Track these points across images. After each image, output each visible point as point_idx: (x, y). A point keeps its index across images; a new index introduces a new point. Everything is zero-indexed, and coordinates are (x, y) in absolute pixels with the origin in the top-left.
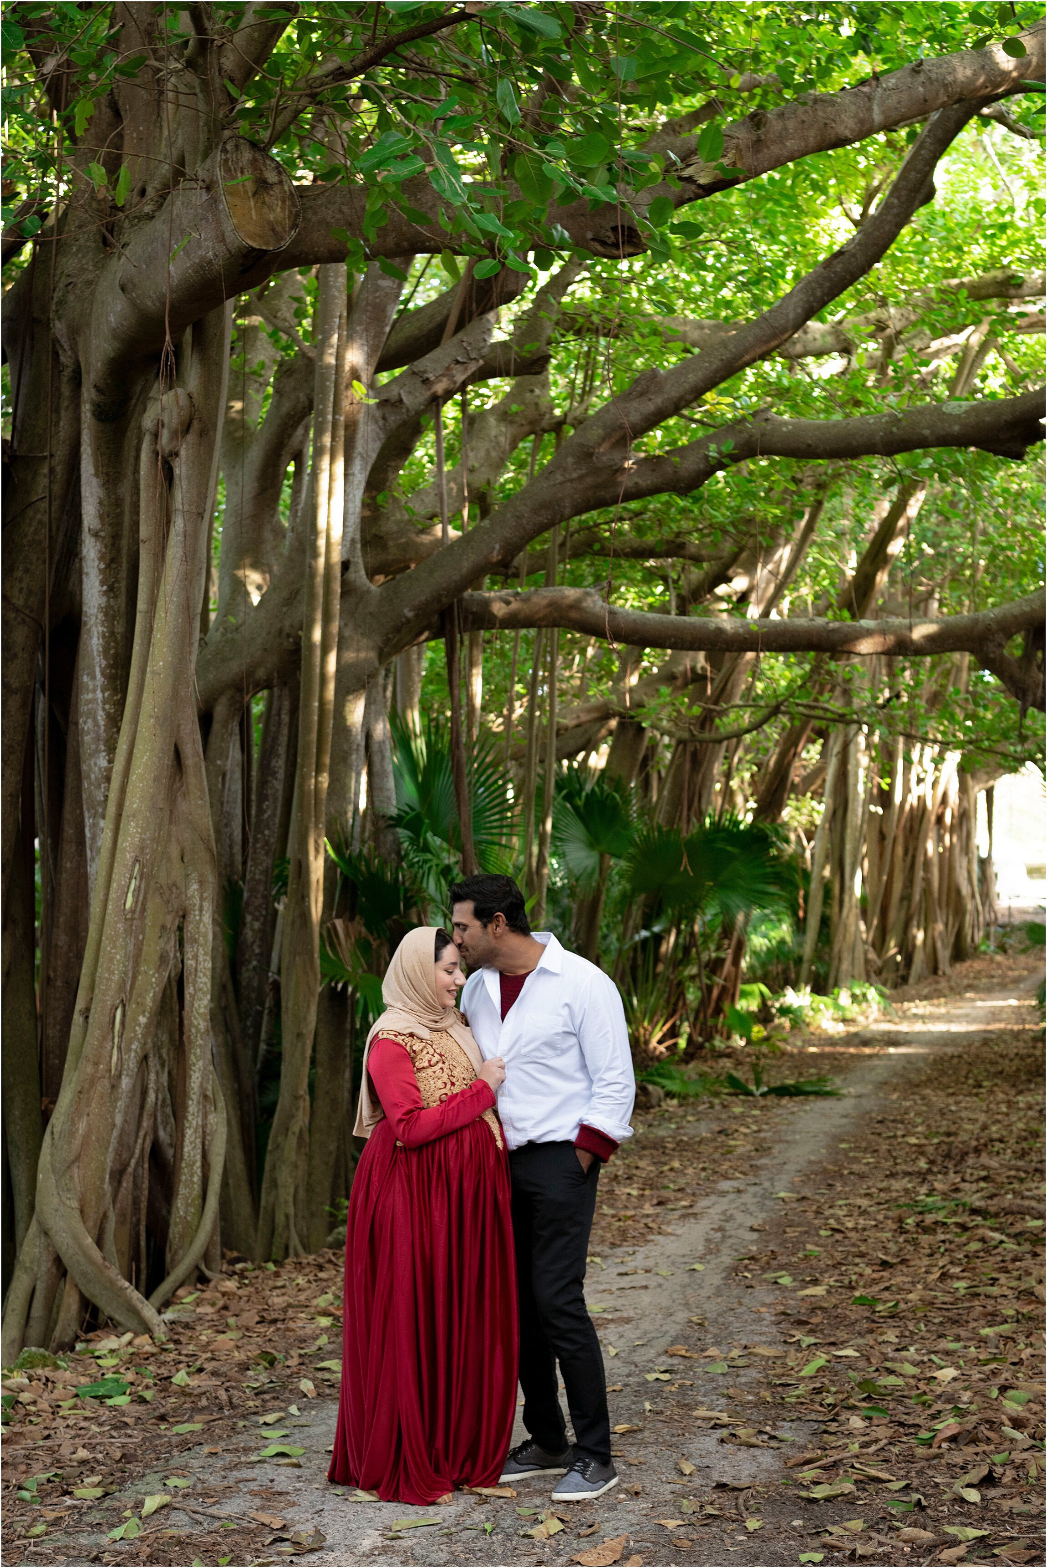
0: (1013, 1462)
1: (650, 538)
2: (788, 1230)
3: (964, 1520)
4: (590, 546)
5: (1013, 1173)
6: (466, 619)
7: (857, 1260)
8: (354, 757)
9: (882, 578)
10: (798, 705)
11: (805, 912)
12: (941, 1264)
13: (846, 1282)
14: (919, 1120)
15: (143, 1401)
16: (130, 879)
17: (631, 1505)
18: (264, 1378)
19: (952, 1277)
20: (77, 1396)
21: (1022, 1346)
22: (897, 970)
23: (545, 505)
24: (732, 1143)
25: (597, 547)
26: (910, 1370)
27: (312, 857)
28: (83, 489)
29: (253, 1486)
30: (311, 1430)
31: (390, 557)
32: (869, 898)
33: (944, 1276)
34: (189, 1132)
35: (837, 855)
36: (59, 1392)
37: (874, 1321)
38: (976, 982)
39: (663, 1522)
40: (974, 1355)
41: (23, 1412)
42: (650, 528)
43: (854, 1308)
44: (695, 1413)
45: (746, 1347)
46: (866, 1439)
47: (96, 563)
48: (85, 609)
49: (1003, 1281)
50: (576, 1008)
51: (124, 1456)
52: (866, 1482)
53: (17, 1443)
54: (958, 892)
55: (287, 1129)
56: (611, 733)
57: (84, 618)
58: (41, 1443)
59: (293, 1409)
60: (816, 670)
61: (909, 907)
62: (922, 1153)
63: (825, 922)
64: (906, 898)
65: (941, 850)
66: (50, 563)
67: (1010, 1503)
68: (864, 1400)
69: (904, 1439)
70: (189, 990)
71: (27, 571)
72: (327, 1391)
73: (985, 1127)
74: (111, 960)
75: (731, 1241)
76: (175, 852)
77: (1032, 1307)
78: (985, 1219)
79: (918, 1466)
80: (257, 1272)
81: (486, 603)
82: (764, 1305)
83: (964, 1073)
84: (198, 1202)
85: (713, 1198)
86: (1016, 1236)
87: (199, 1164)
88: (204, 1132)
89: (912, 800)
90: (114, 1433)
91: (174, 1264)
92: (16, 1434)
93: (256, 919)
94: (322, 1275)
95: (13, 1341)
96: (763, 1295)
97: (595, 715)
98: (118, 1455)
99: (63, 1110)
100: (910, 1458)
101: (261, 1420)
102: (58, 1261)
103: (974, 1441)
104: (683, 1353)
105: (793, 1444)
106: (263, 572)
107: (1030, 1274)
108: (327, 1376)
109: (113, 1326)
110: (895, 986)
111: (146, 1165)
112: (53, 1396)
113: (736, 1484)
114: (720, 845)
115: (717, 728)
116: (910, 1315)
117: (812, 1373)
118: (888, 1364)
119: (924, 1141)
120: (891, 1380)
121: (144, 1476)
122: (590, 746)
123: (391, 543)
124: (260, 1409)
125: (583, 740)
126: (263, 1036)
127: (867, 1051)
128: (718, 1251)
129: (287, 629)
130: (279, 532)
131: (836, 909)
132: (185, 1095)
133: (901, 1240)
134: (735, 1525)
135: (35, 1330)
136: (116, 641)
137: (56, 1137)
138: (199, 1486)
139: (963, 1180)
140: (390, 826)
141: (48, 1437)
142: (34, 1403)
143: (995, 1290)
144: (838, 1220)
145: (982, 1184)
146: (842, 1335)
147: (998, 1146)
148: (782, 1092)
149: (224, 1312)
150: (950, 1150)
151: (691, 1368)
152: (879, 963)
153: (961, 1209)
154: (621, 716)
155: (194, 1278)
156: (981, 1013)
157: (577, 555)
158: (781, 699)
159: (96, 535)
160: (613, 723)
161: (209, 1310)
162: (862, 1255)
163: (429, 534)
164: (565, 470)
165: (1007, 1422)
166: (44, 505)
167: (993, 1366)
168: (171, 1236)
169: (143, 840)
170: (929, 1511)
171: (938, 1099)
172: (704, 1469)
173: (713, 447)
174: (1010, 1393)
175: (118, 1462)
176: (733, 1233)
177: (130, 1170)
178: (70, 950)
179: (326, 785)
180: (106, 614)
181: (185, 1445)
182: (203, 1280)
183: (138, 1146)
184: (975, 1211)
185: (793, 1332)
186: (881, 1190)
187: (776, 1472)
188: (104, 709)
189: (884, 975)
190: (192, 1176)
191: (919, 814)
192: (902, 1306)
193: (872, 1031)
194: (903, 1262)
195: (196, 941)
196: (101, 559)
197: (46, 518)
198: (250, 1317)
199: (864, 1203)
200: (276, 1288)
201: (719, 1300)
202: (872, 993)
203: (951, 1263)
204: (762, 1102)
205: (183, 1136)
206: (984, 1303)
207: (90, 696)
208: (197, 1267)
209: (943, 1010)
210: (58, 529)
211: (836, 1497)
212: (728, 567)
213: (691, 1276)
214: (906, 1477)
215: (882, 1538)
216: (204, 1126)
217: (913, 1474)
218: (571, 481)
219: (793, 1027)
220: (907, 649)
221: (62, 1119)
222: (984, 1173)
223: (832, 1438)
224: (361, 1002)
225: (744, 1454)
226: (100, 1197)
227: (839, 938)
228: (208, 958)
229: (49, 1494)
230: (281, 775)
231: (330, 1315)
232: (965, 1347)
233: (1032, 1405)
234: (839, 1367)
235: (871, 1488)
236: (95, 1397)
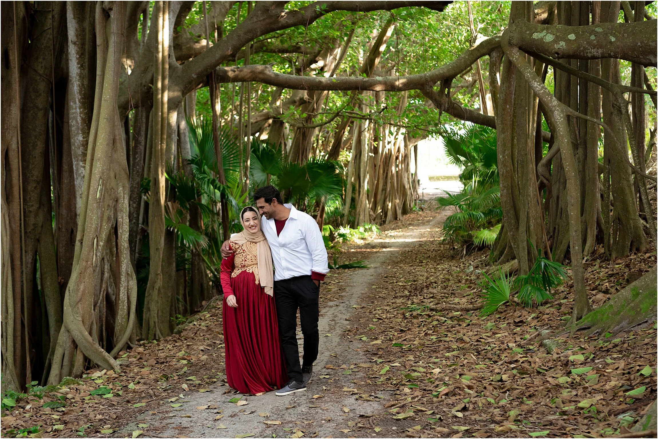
0: (471, 402)
1: (286, 45)
2: (360, 319)
3: (458, 424)
4: (262, 48)
5: (443, 295)
6: (217, 78)
7: (391, 330)
8: (173, 135)
9: (377, 61)
10: (346, 112)
11: (345, 197)
12: (424, 330)
13: (388, 338)
14: (401, 276)
15: (118, 395)
16: (98, 185)
17: (328, 425)
18: (165, 384)
19: (429, 335)
20: (90, 395)
21: (463, 359)
22: (381, 219)
23: (249, 31)
24: (329, 287)
25: (265, 48)
26: (423, 370)
27: (160, 177)
28: (68, 24)
29: (173, 425)
30: (191, 403)
31: (183, 53)
32: (370, 190)
33: (426, 334)
34: (122, 289)
35: (357, 173)
36: (82, 394)
37: (403, 352)
38: (413, 222)
39: (342, 430)
40: (446, 363)
41: (70, 402)
42: (286, 41)
43: (394, 347)
44: (343, 390)
45: (356, 364)
46: (412, 396)
47: (75, 55)
48: (70, 74)
49: (449, 335)
50: (303, 231)
51: (117, 417)
52: (417, 412)
53: (70, 414)
54: (404, 187)
55: (154, 287)
56: (269, 125)
57: (70, 78)
58: (80, 414)
59: (181, 396)
60: (352, 98)
61: (386, 193)
62: (406, 289)
63: (353, 200)
64: (384, 190)
65: (397, 169)
66: (54, 56)
67: (474, 417)
68: (407, 382)
69: (427, 395)
70: (120, 231)
71: (44, 59)
72: (193, 388)
73: (427, 278)
74: (92, 219)
75: (339, 324)
76: (112, 175)
77: (463, 344)
78: (436, 312)
79: (436, 405)
80: (150, 344)
81: (226, 72)
82: (358, 348)
83: (414, 258)
84: (126, 317)
85: (327, 309)
86: (451, 318)
87: (126, 301)
88: (128, 288)
89: (386, 150)
90: (110, 409)
91: (117, 342)
92: (70, 410)
93: (134, 203)
94: (176, 344)
95: (56, 375)
96: (356, 344)
97: (263, 118)
98: (115, 416)
99: (73, 281)
100: (432, 403)
101: (170, 400)
102: (74, 342)
103: (455, 395)
104: (332, 367)
105: (384, 399)
106: (131, 60)
107: (460, 332)
108: (191, 382)
109: (98, 367)
110: (381, 225)
111: (105, 303)
112: (81, 395)
113: (366, 415)
114: (315, 169)
115: (313, 122)
116: (416, 350)
117: (384, 373)
118: (414, 368)
119: (405, 284)
120: (416, 374)
121: (127, 424)
122: (261, 131)
123: (183, 47)
124: (167, 396)
125: (258, 128)
126: (137, 250)
127: (375, 250)
128: (335, 328)
129: (144, 83)
130: (137, 43)
131: (357, 195)
132: (119, 273)
133: (405, 322)
134: (370, 430)
135: (66, 370)
136: (84, 88)
137: (71, 292)
138: (152, 426)
139: (424, 298)
140: (189, 164)
141: (82, 411)
142: (73, 398)
143: (447, 339)
144: (379, 315)
145: (432, 300)
146: (392, 358)
147: (435, 285)
148: (345, 267)
149: (140, 360)
150: (417, 287)
151: (336, 373)
152: (374, 216)
153: (426, 309)
154: (274, 118)
155: (126, 347)
156: (417, 234)
157: (257, 52)
158: (339, 110)
159: (75, 43)
160: (270, 121)
161: (134, 359)
162: (392, 328)
163: (199, 43)
164: (257, 16)
165: (465, 387)
166: (50, 31)
167: (454, 367)
168: (116, 330)
169: (103, 170)
170: (444, 421)
171: (407, 268)
172: (352, 410)
173: (318, 7)
174: (463, 377)
175: (115, 419)
176: (339, 321)
177: (98, 305)
178: (68, 216)
179: (165, 147)
180: (80, 77)
181: (141, 411)
182: (129, 348)
183: (101, 295)
184: (432, 310)
185: (373, 358)
186: (393, 303)
187: (381, 410)
188: (80, 116)
189: (376, 220)
190: (123, 306)
191: (389, 156)
192: (412, 346)
193: (375, 243)
194: (409, 329)
195: (122, 211)
196: (77, 53)
197: (51, 37)
198: (153, 361)
199: (388, 308)
200: (160, 350)
201: (340, 347)
202: (374, 228)
203: (428, 329)
204: (338, 271)
205: (119, 290)
206: (444, 344)
207: (74, 111)
208: (127, 343)
209: (401, 233)
210: (57, 41)
211: (407, 418)
212: (316, 57)
213: (327, 339)
214: (432, 409)
215: (429, 432)
216: (128, 286)
217: (434, 408)
218: (260, 21)
219: (343, 242)
220: (395, 89)
221: (73, 284)
222: (432, 295)
223: (399, 396)
224: (180, 236)
225: (366, 404)
226: (90, 315)
227: (359, 206)
228: (128, 218)
229: (90, 433)
230: (143, 143)
231: (185, 359)
232: (441, 361)
233: (472, 381)
234: (394, 370)
235: (420, 413)
236: (98, 395)
